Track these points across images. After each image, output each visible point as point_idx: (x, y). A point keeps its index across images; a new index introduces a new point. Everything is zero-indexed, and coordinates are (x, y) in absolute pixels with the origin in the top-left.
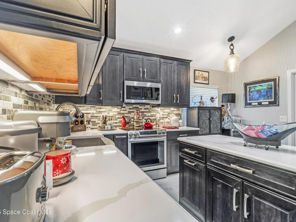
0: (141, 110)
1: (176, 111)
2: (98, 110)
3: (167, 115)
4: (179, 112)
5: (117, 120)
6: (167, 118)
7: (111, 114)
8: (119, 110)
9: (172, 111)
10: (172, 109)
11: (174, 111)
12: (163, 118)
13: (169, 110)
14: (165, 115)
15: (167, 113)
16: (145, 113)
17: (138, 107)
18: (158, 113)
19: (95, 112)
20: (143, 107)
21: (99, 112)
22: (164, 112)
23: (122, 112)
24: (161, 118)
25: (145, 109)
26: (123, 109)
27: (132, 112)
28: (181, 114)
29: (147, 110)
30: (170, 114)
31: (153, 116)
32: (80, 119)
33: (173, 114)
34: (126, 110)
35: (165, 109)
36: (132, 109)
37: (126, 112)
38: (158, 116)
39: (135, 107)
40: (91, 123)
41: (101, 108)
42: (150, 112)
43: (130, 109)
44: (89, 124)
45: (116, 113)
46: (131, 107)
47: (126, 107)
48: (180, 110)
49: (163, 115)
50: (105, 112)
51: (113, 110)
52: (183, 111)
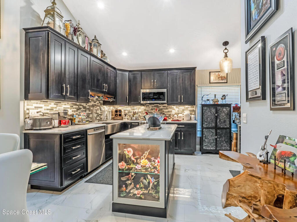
0: (160, 108)
1: (190, 108)
2: (132, 108)
3: (181, 111)
4: (193, 109)
5: (143, 114)
6: (182, 113)
7: (140, 110)
8: (145, 108)
9: (186, 108)
10: (187, 106)
11: (188, 108)
12: (178, 113)
13: (183, 107)
14: (180, 111)
15: (182, 110)
16: (163, 110)
17: (158, 106)
18: (174, 109)
19: (130, 109)
20: (162, 106)
21: (133, 109)
22: (179, 109)
23: (147, 109)
24: (177, 113)
25: (163, 107)
26: (147, 107)
27: (154, 109)
28: (195, 111)
29: (165, 108)
30: (185, 110)
31: (169, 112)
32: (118, 113)
33: (187, 111)
34: (150, 108)
35: (180, 107)
36: (154, 107)
37: (150, 109)
38: (173, 112)
39: (156, 106)
40: (127, 116)
41: (134, 107)
42: (168, 109)
43: (152, 107)
44: (126, 116)
45: (143, 110)
46: (153, 106)
47: (150, 106)
48: (194, 107)
49: (178, 111)
50: (136, 109)
51: (141, 108)
52: (197, 108)
